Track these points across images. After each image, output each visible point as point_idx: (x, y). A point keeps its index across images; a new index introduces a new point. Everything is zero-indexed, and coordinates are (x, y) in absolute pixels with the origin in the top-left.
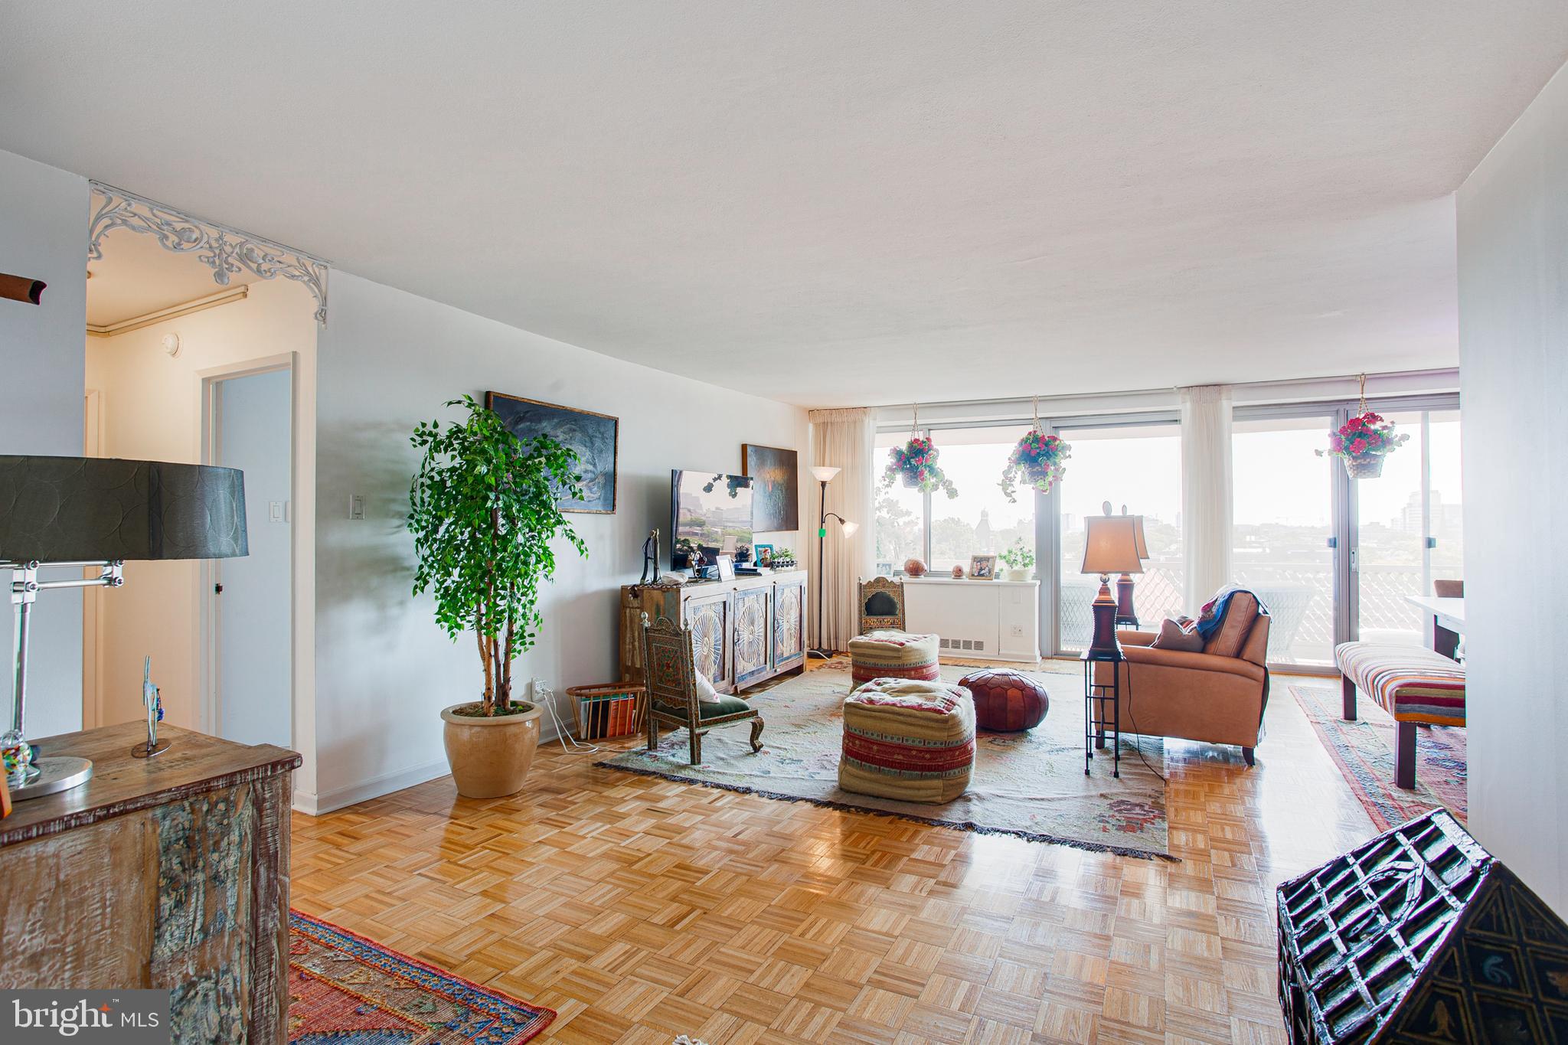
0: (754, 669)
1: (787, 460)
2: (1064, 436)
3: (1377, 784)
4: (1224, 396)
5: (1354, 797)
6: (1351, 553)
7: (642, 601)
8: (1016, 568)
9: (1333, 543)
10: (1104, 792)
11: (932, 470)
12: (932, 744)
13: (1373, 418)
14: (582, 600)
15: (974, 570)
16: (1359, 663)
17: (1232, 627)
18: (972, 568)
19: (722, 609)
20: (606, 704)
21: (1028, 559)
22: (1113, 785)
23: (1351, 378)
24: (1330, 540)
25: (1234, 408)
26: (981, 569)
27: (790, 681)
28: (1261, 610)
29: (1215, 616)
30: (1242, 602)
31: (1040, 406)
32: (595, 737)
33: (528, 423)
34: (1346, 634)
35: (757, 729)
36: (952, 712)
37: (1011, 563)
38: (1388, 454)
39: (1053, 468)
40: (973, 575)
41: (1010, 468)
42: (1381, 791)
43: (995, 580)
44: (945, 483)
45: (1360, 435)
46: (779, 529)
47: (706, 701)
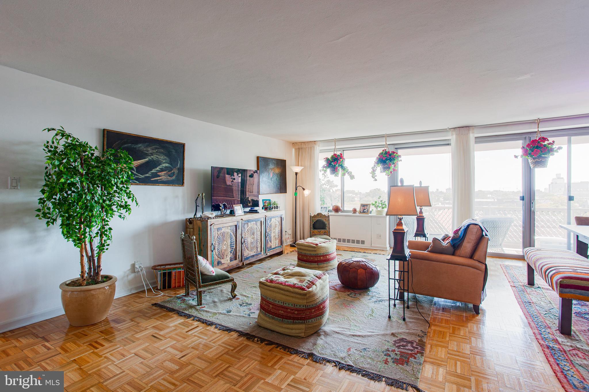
0: (254, 254)
1: (282, 164)
2: (400, 152)
3: (548, 330)
4: (471, 132)
5: (535, 340)
6: (531, 203)
7: (193, 225)
8: (379, 209)
9: (523, 199)
10: (394, 331)
11: (342, 167)
12: (298, 306)
13: (544, 139)
14: (165, 225)
15: (361, 210)
16: (538, 260)
17: (469, 242)
18: (360, 209)
19: (235, 229)
20: (170, 274)
21: (384, 206)
22: (401, 326)
23: (532, 121)
24: (521, 197)
25: (475, 138)
26: (364, 210)
27: (276, 258)
28: (484, 234)
29: (460, 237)
30: (474, 229)
31: (388, 139)
32: (165, 288)
33: (130, 145)
34: (528, 244)
35: (234, 287)
36: (310, 289)
37: (377, 207)
38: (551, 157)
39: (393, 165)
40: (361, 212)
41: (375, 166)
42: (551, 337)
43: (370, 214)
44: (348, 173)
45: (537, 147)
46: (276, 192)
47: (208, 274)
